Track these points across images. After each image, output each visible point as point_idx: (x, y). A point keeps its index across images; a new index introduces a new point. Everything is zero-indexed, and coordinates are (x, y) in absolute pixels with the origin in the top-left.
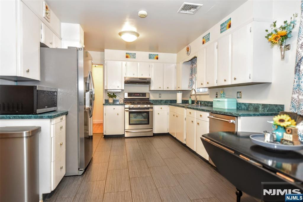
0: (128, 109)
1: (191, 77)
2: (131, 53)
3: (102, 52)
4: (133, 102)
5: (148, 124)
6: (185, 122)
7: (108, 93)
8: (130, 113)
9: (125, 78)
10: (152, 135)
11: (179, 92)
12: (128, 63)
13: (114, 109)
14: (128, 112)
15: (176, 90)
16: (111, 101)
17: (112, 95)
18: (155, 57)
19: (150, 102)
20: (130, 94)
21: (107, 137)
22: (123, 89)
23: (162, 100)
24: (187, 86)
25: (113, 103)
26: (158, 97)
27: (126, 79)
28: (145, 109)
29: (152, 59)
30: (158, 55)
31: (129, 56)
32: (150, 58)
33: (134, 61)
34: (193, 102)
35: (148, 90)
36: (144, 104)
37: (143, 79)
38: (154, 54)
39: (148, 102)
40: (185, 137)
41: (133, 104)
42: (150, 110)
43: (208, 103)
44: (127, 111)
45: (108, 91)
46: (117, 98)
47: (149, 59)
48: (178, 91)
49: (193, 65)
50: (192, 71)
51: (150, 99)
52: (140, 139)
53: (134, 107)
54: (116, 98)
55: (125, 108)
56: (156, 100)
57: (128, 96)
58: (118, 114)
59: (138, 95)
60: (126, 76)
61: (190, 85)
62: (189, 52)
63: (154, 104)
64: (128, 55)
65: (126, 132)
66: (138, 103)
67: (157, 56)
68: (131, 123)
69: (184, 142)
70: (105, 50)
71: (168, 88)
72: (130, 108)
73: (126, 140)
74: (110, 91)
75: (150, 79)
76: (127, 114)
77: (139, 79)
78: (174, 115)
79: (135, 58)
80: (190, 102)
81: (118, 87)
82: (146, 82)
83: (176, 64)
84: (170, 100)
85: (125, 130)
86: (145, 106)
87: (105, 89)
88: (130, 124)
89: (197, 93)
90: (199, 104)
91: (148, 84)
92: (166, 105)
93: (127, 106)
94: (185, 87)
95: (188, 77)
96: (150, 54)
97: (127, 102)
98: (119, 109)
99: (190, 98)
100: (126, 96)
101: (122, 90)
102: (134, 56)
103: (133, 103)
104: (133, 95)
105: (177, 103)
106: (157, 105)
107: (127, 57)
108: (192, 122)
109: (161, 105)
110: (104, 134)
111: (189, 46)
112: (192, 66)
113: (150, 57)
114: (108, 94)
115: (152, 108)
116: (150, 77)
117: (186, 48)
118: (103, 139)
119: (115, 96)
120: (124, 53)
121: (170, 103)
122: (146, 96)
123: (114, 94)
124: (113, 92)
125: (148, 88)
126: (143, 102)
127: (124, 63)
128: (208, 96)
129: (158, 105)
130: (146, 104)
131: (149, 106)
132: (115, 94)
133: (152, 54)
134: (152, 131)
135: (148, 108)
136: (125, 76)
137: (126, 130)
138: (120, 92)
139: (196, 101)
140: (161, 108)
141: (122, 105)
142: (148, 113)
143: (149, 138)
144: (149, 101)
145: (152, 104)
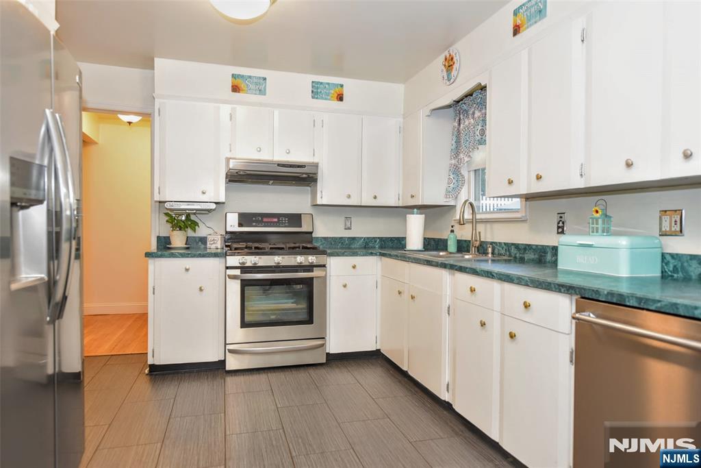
0: (238, 272)
1: (453, 162)
2: (250, 77)
3: (148, 71)
4: (257, 245)
5: (310, 321)
6: (446, 320)
7: (167, 214)
8: (245, 284)
9: (228, 160)
10: (324, 361)
11: (415, 210)
12: (241, 111)
13: (187, 270)
14: (239, 281)
15: (401, 205)
16: (178, 240)
17: (183, 220)
18: (332, 92)
19: (316, 244)
20: (245, 219)
21: (160, 373)
22: (222, 199)
23: (354, 239)
24: (443, 192)
25: (188, 248)
26: (342, 226)
27: (231, 166)
28: (297, 271)
29: (322, 98)
30: (342, 86)
31: (243, 86)
32: (315, 93)
33: (261, 105)
34: (463, 247)
35: (309, 204)
36: (294, 251)
37: (291, 166)
38: (328, 84)
39: (309, 246)
40: (447, 378)
41: (258, 252)
42: (316, 273)
43: (525, 249)
44: (234, 277)
45: (167, 205)
46: (202, 231)
47: (313, 98)
48: (410, 208)
49: (462, 122)
50: (458, 142)
51: (314, 235)
52: (281, 376)
53: (260, 264)
54: (195, 231)
55: (227, 268)
56: (334, 239)
57: (240, 225)
58: (201, 289)
59: (276, 220)
60: (232, 157)
61: (450, 189)
62: (454, 73)
63: (329, 251)
64: (239, 82)
65: (231, 351)
66: (275, 251)
67: (338, 90)
68: (247, 319)
69: (445, 396)
70: (157, 60)
71: (375, 197)
72: (244, 269)
73: (230, 380)
74: (176, 206)
75: (316, 166)
76: (234, 288)
77: (279, 165)
78: (400, 293)
79: (265, 94)
80: (452, 247)
81: (204, 193)
82: (303, 177)
83: (401, 120)
84: (381, 239)
85: (226, 344)
86: (300, 259)
87: (157, 198)
88: (244, 324)
89: (478, 217)
90: (490, 255)
91: (308, 186)
92: (371, 254)
93: (234, 260)
94: (434, 195)
95: (446, 161)
96: (318, 83)
97: (235, 246)
98: (208, 270)
99: (452, 231)
100: (233, 224)
101: (216, 203)
102: (260, 86)
103: (256, 248)
104: (256, 221)
105: (409, 247)
106: (338, 255)
107: (235, 89)
108: (483, 324)
109: (354, 254)
110: (150, 361)
111: (453, 50)
112: (459, 124)
113: (317, 91)
114: (167, 218)
115: (324, 266)
116: (316, 161)
117: (442, 58)
118: (148, 377)
119: (194, 225)
120: (225, 73)
121: (381, 247)
122: (301, 227)
123: (188, 216)
124: (185, 210)
125: (308, 198)
126: (293, 245)
127: (225, 109)
128: (525, 226)
129: (343, 255)
130: (301, 254)
131: (312, 259)
132: (193, 217)
133: (321, 83)
134: (323, 345)
135: (310, 268)
136: (229, 156)
137: (228, 347)
138: (209, 211)
139: (477, 244)
140: (354, 267)
141: (216, 255)
142: (309, 282)
143: (311, 371)
144: (311, 242)
145: (324, 253)
